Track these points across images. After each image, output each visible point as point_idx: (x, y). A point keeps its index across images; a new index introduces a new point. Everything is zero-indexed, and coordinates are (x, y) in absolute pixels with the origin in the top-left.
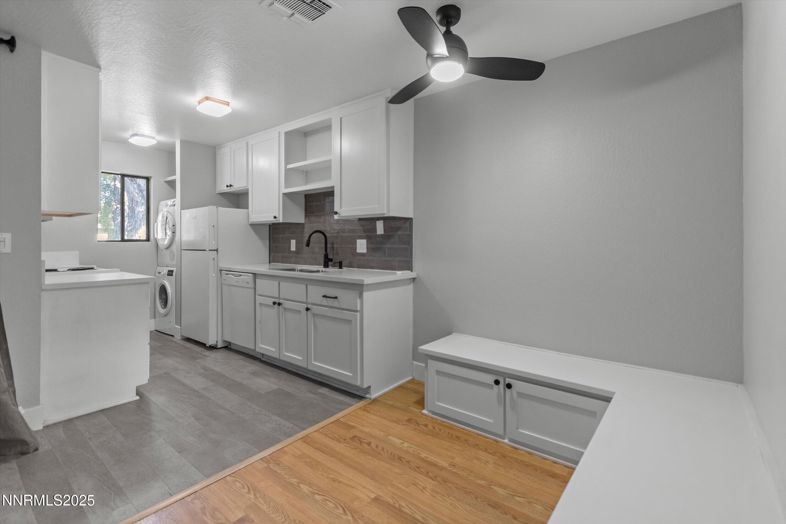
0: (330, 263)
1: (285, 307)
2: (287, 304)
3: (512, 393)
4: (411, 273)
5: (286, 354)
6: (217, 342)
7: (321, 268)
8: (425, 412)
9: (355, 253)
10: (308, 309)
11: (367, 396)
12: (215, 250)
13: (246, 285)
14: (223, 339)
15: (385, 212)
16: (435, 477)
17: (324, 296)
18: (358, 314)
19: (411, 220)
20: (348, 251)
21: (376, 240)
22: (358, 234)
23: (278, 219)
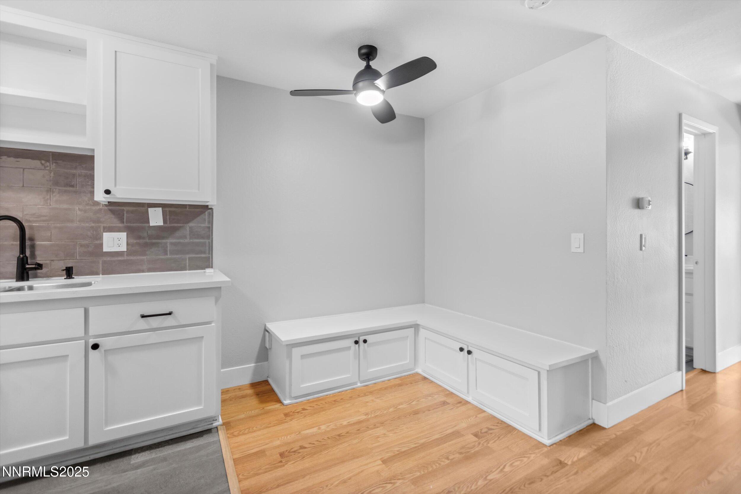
0: (36, 272)
3: (368, 345)
8: (287, 402)
9: (96, 252)
11: (215, 424)
16: (375, 425)
17: (143, 316)
18: (214, 325)
19: (210, 210)
20: (78, 250)
21: (147, 233)
22: (105, 225)
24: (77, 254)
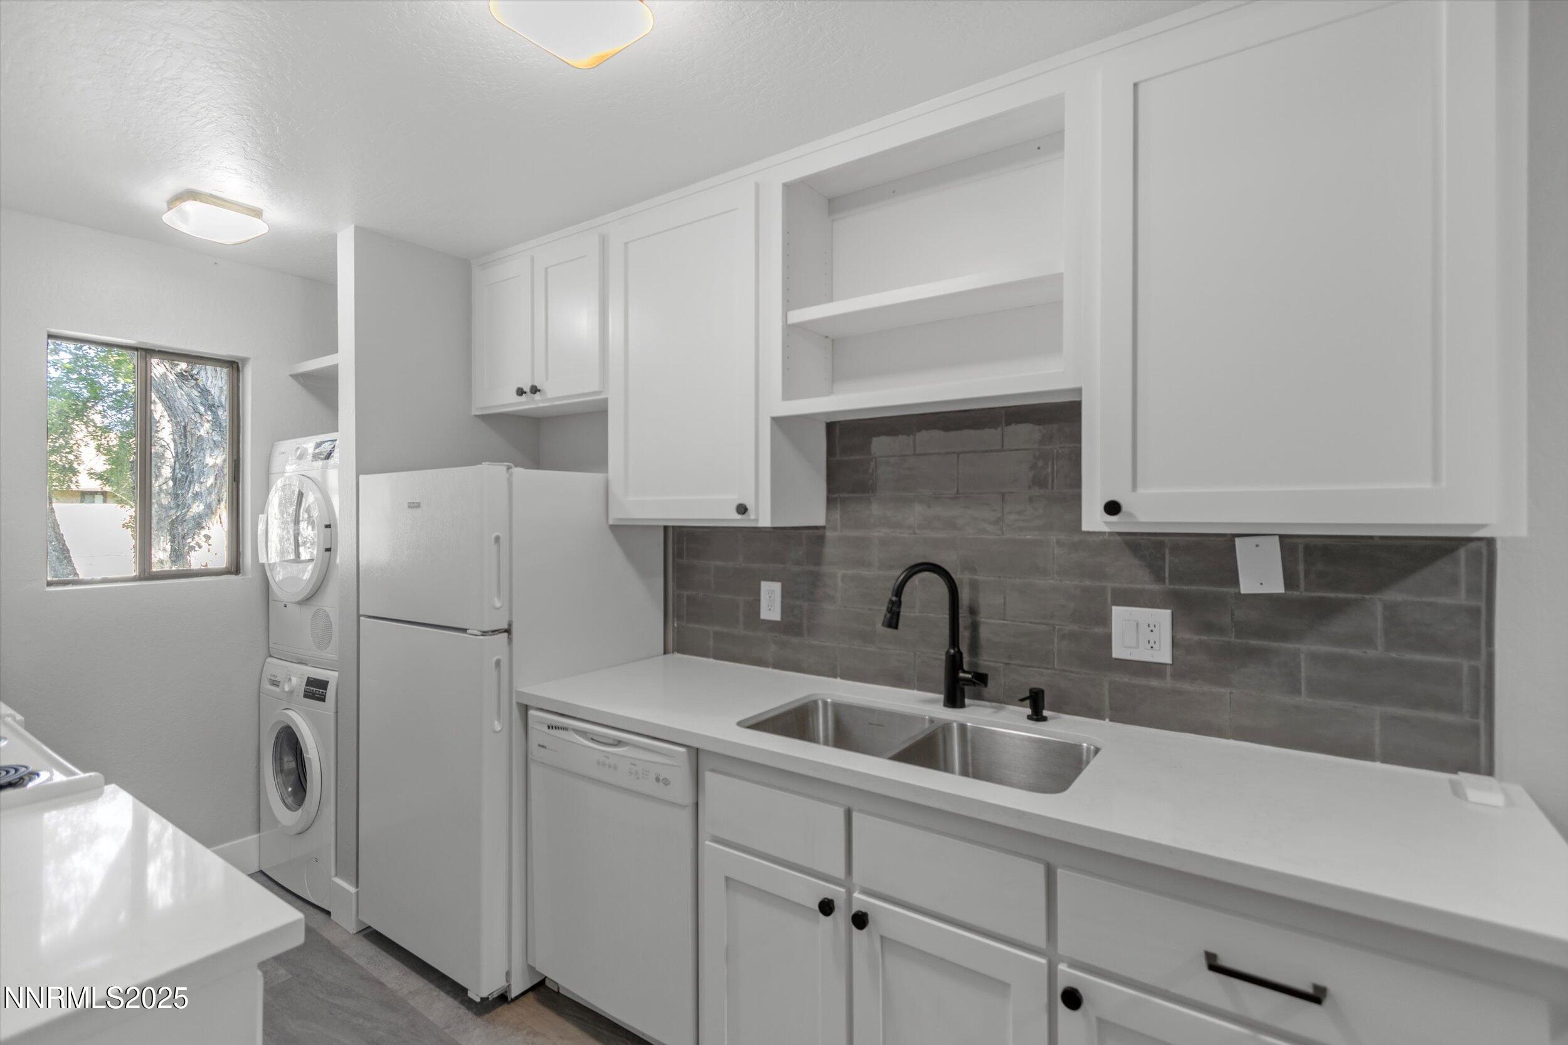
6: (509, 975)
12: (501, 631)
13: (653, 788)
19: (1484, 545)
20: (1056, 646)
21: (1232, 615)
22: (1117, 585)
23: (752, 514)
24: (1054, 654)
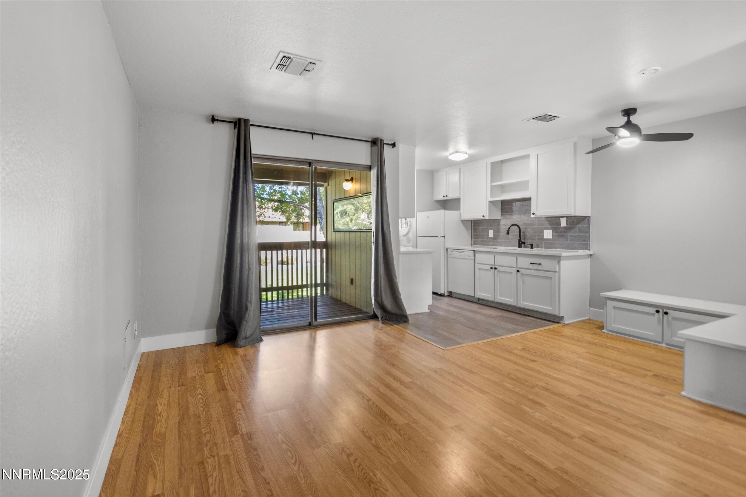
0: (522, 245)
1: (499, 270)
2: (500, 268)
3: (668, 318)
4: (589, 251)
5: (500, 298)
6: (445, 292)
7: (517, 248)
8: (604, 331)
9: (542, 239)
10: (518, 271)
11: (562, 322)
12: (443, 237)
13: (469, 258)
14: (448, 291)
15: (572, 213)
17: (531, 263)
18: (557, 274)
19: (589, 217)
20: (535, 237)
21: (560, 230)
22: (546, 227)
23: (485, 217)
